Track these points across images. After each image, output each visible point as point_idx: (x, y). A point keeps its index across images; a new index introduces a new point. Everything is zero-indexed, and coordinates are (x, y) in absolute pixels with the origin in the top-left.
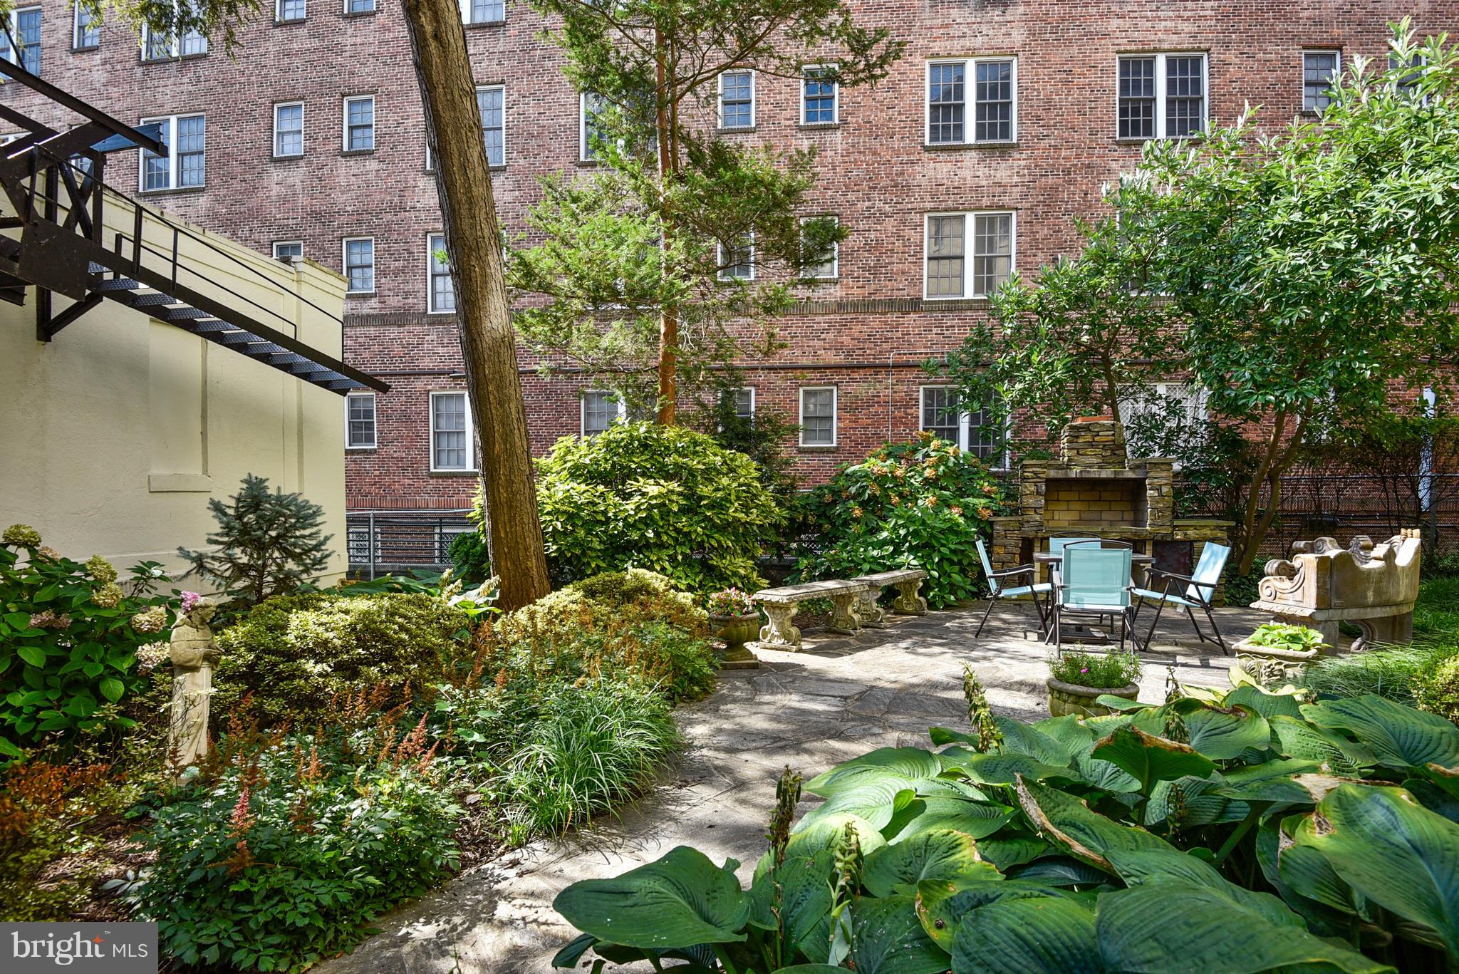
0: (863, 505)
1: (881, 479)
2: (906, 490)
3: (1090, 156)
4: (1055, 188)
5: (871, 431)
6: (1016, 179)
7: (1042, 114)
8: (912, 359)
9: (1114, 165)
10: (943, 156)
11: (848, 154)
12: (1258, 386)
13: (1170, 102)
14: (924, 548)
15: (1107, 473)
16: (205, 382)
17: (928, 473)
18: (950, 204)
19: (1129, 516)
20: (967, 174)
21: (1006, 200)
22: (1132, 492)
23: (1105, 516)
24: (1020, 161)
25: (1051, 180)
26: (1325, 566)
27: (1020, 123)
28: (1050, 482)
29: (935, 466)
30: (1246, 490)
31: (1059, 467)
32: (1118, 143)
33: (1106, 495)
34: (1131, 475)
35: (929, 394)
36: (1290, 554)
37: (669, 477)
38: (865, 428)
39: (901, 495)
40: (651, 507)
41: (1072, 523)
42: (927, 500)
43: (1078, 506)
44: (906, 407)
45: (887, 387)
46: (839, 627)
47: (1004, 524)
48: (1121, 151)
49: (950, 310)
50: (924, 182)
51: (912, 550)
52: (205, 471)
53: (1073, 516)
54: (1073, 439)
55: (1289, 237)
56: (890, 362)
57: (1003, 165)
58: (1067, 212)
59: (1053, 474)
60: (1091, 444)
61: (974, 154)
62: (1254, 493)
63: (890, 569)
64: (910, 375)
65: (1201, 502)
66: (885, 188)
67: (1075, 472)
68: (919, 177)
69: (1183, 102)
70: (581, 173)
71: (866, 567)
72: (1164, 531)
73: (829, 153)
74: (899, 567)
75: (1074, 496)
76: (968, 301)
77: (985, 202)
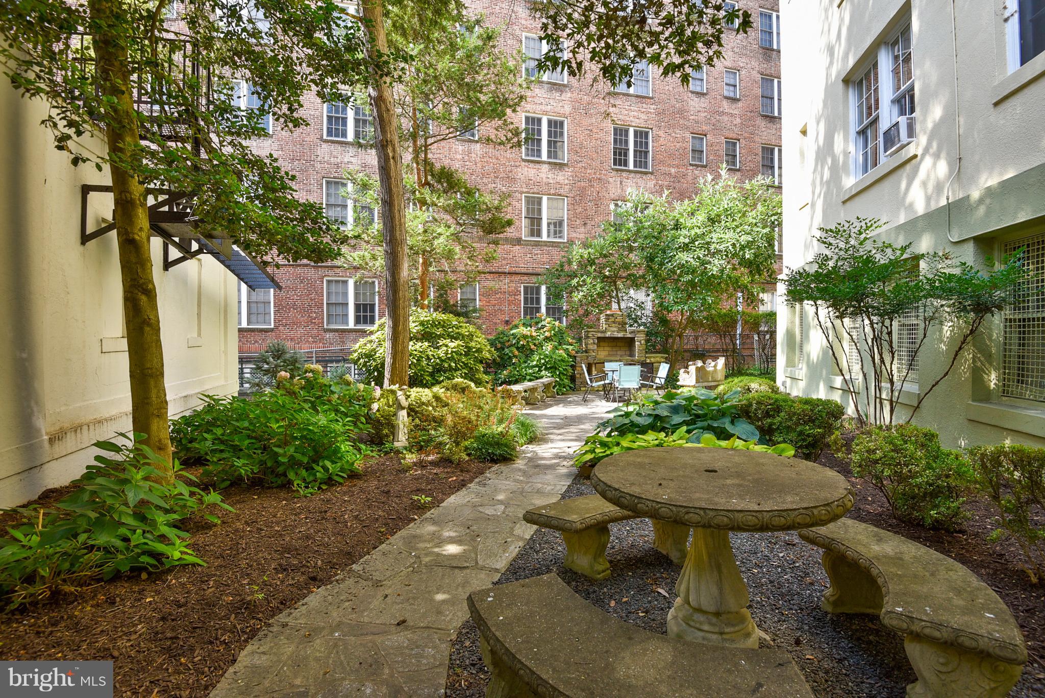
0: (518, 348)
1: (525, 337)
2: (537, 342)
3: (600, 174)
4: (584, 188)
5: (497, 307)
6: (566, 181)
7: (579, 150)
8: (518, 270)
9: (611, 180)
10: (532, 165)
11: (484, 157)
12: (676, 303)
13: (635, 151)
14: (553, 369)
15: (620, 335)
16: (200, 287)
17: (547, 334)
18: (535, 190)
19: (628, 353)
20: (543, 176)
21: (562, 191)
22: (630, 342)
23: (619, 353)
24: (568, 172)
25: (583, 184)
26: (698, 370)
27: (569, 153)
28: (598, 338)
29: (549, 331)
30: (670, 340)
31: (602, 332)
32: (612, 169)
33: (619, 344)
34: (629, 336)
35: (526, 288)
36: (687, 367)
37: (456, 339)
38: (494, 306)
39: (535, 345)
40: (452, 352)
41: (607, 356)
42: (548, 348)
43: (608, 349)
44: (515, 295)
45: (505, 284)
46: (532, 401)
47: (581, 357)
48: (614, 173)
49: (536, 245)
50: (522, 177)
51: (546, 369)
52: (199, 335)
53: (606, 353)
54: (607, 320)
55: (686, 248)
56: (507, 271)
57: (561, 173)
58: (590, 201)
59: (600, 335)
60: (614, 322)
61: (546, 166)
62: (673, 343)
63: (537, 378)
64: (517, 278)
65: (654, 346)
66: (503, 178)
67: (608, 334)
68: (520, 174)
69: (641, 152)
70: (324, 146)
71: (528, 377)
72: (643, 359)
73: (473, 155)
74: (542, 377)
75: (606, 344)
76: (545, 242)
77: (552, 191)
